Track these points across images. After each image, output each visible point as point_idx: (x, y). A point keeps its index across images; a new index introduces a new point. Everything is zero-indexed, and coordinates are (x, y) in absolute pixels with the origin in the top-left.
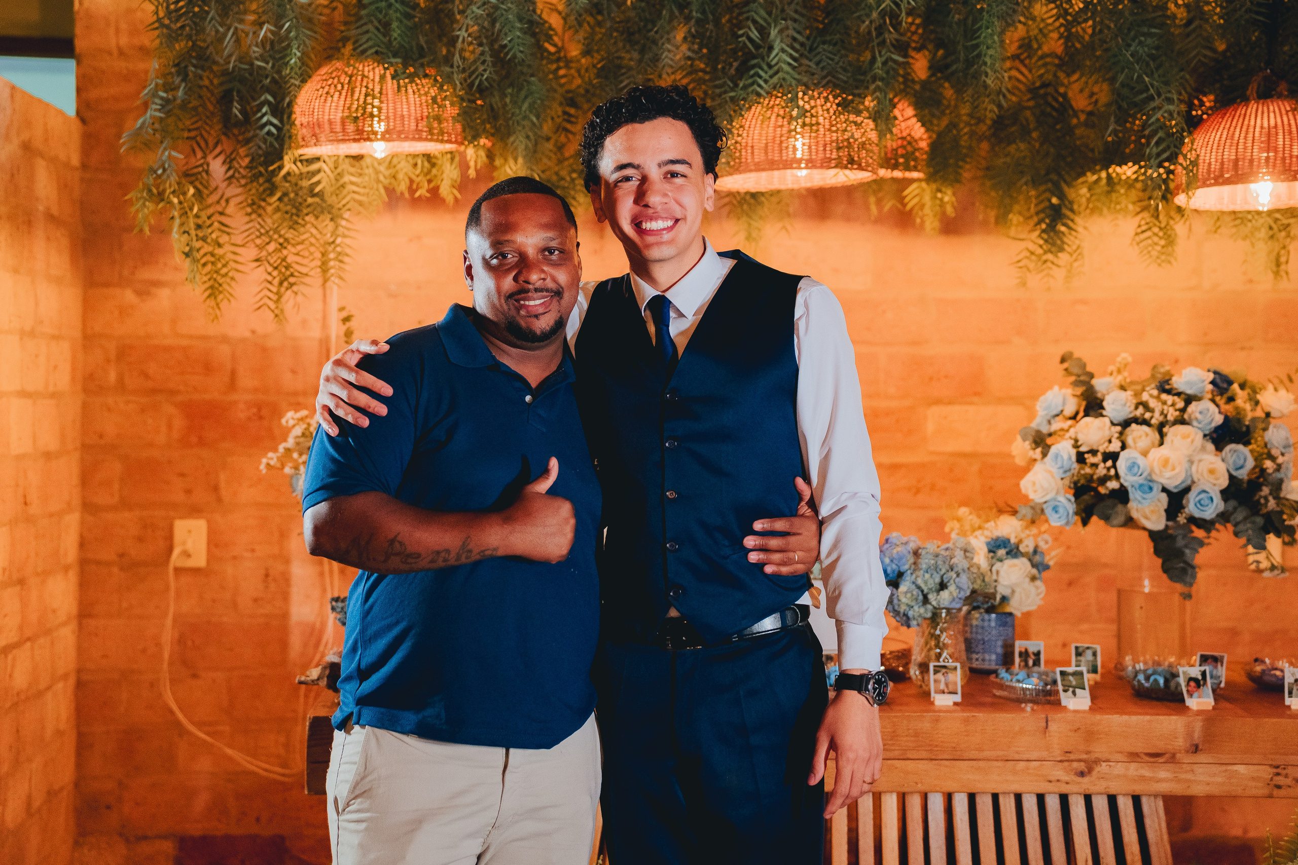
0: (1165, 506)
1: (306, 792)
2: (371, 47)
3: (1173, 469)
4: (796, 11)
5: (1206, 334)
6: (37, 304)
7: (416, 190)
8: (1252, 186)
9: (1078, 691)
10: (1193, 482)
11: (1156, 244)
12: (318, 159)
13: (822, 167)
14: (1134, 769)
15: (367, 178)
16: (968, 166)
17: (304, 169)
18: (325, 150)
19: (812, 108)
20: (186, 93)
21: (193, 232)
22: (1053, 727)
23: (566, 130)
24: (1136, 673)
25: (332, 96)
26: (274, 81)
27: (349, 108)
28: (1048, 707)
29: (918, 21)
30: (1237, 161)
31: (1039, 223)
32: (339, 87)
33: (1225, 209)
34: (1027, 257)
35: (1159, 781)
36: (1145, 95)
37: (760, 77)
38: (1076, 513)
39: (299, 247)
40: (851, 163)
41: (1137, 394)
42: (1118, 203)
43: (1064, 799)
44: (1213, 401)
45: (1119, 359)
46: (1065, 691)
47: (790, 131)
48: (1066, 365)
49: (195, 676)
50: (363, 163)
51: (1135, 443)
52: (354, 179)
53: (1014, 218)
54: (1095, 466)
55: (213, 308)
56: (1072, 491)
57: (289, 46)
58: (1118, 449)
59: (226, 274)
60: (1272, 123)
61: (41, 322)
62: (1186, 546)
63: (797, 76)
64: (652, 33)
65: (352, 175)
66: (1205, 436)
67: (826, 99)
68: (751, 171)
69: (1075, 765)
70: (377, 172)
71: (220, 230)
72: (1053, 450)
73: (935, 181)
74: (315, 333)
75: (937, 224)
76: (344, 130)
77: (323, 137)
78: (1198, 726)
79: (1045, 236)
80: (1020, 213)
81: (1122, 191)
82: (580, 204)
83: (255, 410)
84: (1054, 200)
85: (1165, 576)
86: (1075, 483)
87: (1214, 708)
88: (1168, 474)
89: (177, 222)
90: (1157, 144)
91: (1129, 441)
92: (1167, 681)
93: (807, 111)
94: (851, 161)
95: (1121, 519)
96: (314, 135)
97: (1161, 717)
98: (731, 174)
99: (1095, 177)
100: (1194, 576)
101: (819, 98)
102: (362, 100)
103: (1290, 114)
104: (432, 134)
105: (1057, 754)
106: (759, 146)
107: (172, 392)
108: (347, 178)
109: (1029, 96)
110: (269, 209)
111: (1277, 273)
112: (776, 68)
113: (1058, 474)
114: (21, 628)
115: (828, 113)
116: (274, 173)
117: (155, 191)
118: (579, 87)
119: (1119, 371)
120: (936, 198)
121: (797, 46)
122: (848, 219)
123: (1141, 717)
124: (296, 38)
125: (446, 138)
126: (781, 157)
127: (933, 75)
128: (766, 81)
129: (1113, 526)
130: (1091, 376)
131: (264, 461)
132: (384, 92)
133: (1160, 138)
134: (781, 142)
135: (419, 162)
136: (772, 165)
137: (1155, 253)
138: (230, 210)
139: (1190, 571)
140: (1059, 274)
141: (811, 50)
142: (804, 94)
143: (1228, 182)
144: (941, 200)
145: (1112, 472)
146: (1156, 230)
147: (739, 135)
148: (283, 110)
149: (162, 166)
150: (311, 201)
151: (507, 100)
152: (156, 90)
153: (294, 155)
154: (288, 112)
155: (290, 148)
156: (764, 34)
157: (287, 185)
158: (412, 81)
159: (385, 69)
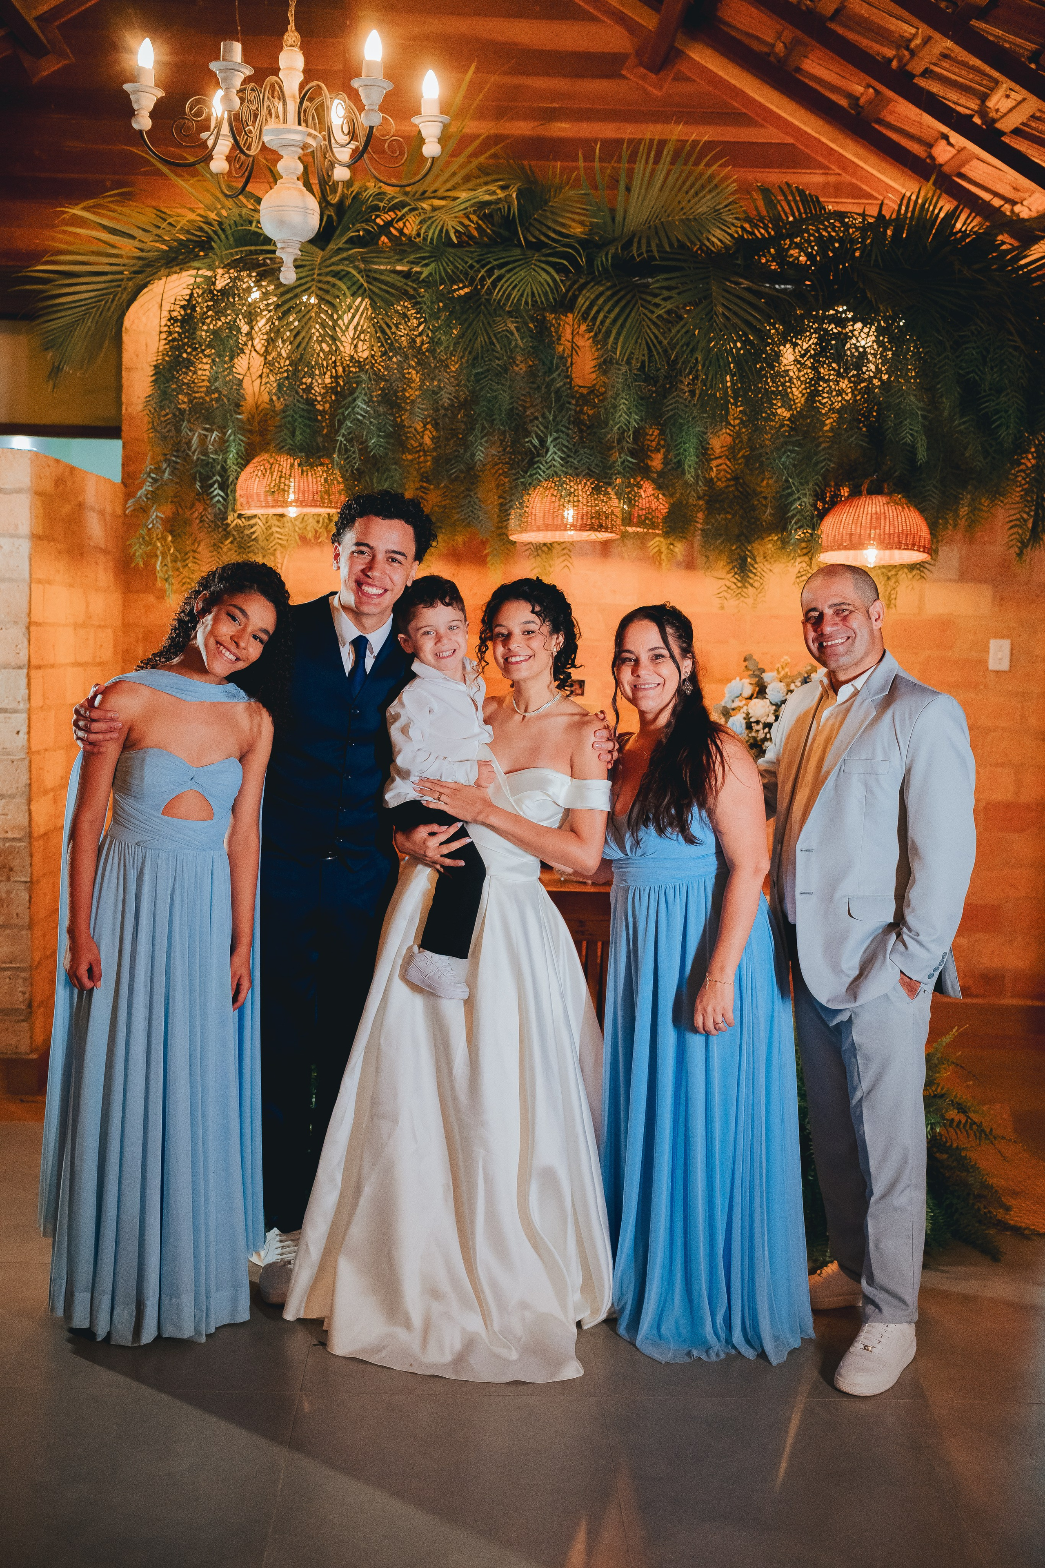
2: (283, 447)
4: (565, 426)
6: (87, 606)
7: (319, 538)
8: (866, 551)
12: (255, 516)
13: (580, 530)
15: (288, 529)
16: (691, 529)
17: (246, 523)
18: (261, 511)
19: (576, 490)
20: (169, 475)
21: (170, 565)
25: (260, 478)
26: (223, 467)
27: (269, 485)
29: (656, 432)
30: (851, 534)
31: (733, 568)
32: (264, 471)
34: (727, 590)
36: (789, 491)
37: (540, 469)
40: (600, 528)
41: (788, 685)
45: (782, 660)
48: (747, 663)
50: (285, 519)
52: (278, 530)
54: (758, 731)
57: (230, 446)
63: (564, 469)
65: (280, 526)
67: (585, 484)
68: (534, 530)
70: (294, 525)
73: (670, 537)
75: (673, 566)
76: (266, 501)
77: (252, 504)
79: (738, 577)
84: (743, 554)
89: (160, 558)
90: (796, 523)
93: (572, 492)
94: (601, 526)
96: (248, 502)
98: (520, 532)
101: (580, 483)
102: (277, 480)
103: (886, 505)
104: (324, 503)
106: (540, 515)
108: (274, 529)
112: (550, 464)
115: (586, 494)
116: (228, 525)
117: (147, 538)
118: (432, 470)
120: (670, 549)
121: (565, 449)
124: (234, 440)
125: (333, 505)
126: (554, 522)
128: (544, 472)
130: (763, 671)
132: (293, 475)
133: (799, 520)
134: (554, 512)
135: (321, 519)
136: (547, 528)
138: (200, 548)
140: (752, 601)
141: (576, 452)
142: (570, 481)
143: (845, 548)
144: (674, 550)
147: (527, 507)
148: (228, 486)
149: (152, 522)
150: (251, 543)
151: (375, 481)
152: (150, 473)
153: (236, 515)
154: (231, 487)
155: (234, 510)
156: (542, 442)
157: (236, 532)
158: (311, 468)
159: (294, 460)
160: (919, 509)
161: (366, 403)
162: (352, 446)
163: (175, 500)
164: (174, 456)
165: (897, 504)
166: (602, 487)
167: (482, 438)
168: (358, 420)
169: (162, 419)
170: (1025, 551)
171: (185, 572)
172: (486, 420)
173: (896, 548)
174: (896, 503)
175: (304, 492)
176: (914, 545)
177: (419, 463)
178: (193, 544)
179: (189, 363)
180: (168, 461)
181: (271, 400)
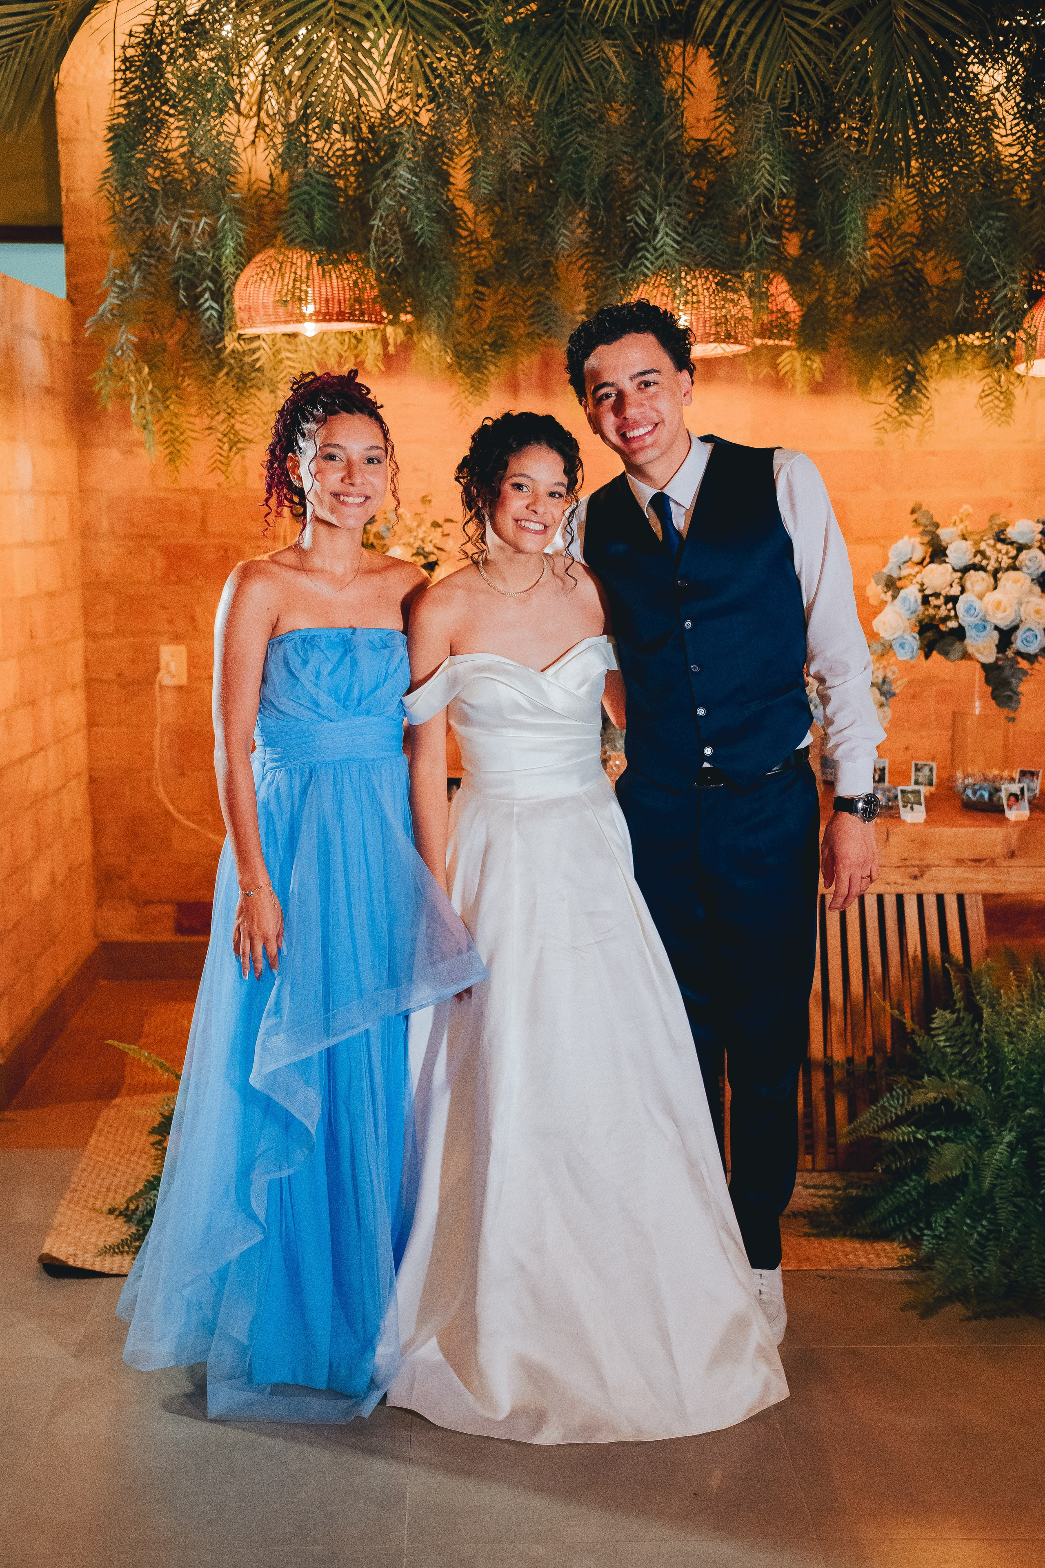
0: (996, 641)
2: (297, 237)
3: (1005, 611)
4: (679, 198)
9: (915, 806)
10: (1021, 621)
11: (997, 407)
12: (258, 337)
13: (702, 341)
14: (961, 872)
15: (301, 354)
16: (834, 337)
17: (247, 347)
18: (262, 330)
19: (694, 287)
20: (140, 281)
21: (147, 407)
22: (892, 838)
23: (478, 307)
24: (965, 788)
25: (265, 282)
26: (214, 269)
27: (280, 293)
28: (889, 820)
29: (791, 204)
31: (896, 389)
32: (271, 273)
34: (885, 419)
35: (979, 882)
36: (992, 275)
37: (647, 259)
38: (920, 649)
39: (244, 415)
40: (729, 337)
41: (976, 543)
42: (966, 369)
43: (900, 898)
44: (1040, 548)
45: (961, 510)
46: (905, 807)
48: (915, 516)
50: (298, 340)
51: (973, 586)
52: (289, 355)
53: (875, 383)
54: (939, 607)
55: (173, 471)
56: (917, 629)
57: (224, 237)
58: (958, 593)
59: (184, 441)
61: (40, 481)
62: (1012, 676)
63: (680, 258)
64: (550, 220)
65: (288, 350)
66: (1033, 580)
67: (707, 278)
69: (910, 869)
70: (310, 348)
71: (176, 402)
72: (902, 593)
73: (805, 350)
75: (806, 389)
76: (276, 314)
77: (257, 320)
78: (1015, 835)
79: (902, 400)
80: (880, 378)
81: (969, 358)
82: (492, 374)
84: (910, 367)
85: (993, 702)
86: (920, 622)
87: (1030, 819)
88: (1000, 615)
89: (135, 398)
91: (968, 585)
92: (991, 795)
93: (689, 290)
95: (959, 654)
96: (251, 318)
97: (984, 829)
99: (945, 346)
100: (1018, 702)
101: (700, 277)
102: (291, 285)
104: (354, 315)
105: (896, 861)
107: (154, 538)
108: (284, 354)
109: (890, 271)
110: (218, 383)
112: (661, 251)
113: (906, 615)
114: (34, 741)
115: (709, 291)
116: (220, 351)
117: (115, 370)
118: (490, 266)
119: (961, 521)
120: (806, 365)
121: (679, 230)
122: (730, 380)
123: (968, 829)
124: (231, 230)
125: (366, 319)
127: (804, 254)
128: (652, 263)
129: (951, 661)
130: (937, 526)
132: (311, 277)
135: (347, 339)
137: (995, 415)
138: (185, 384)
139: (1015, 697)
140: (912, 433)
141: (693, 233)
142: (687, 274)
144: (810, 367)
145: (952, 613)
146: (997, 394)
148: (223, 295)
149: (121, 348)
150: (253, 375)
151: (421, 282)
152: (114, 279)
153: (236, 335)
154: (227, 297)
155: (230, 329)
156: (650, 219)
157: (232, 361)
158: (336, 267)
159: (312, 256)
161: (413, 174)
162: (394, 234)
163: (150, 317)
164: (146, 256)
166: (729, 281)
168: (401, 195)
169: (127, 203)
171: (166, 415)
175: (327, 299)
177: (471, 259)
178: (175, 378)
179: (160, 125)
180: (139, 265)
181: (271, 176)
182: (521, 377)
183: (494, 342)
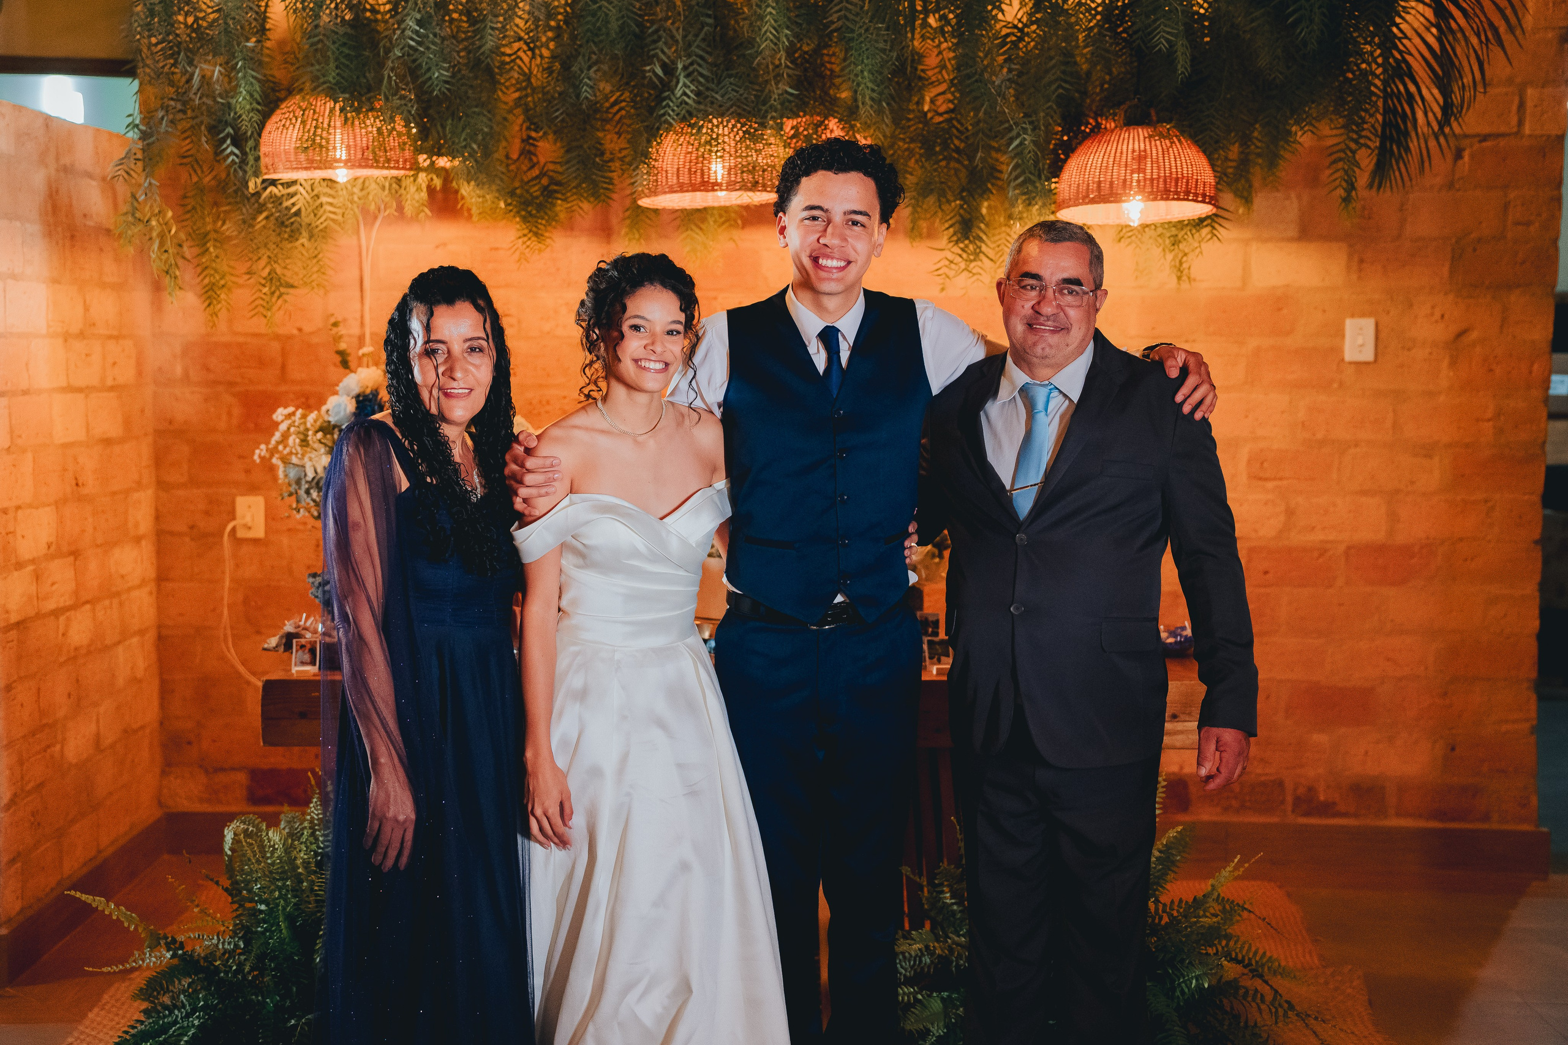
1: (262, 744)
2: (321, 85)
5: (1153, 328)
6: (86, 309)
8: (1125, 205)
12: (294, 183)
13: (727, 190)
15: (341, 199)
17: (283, 192)
18: (301, 175)
19: (718, 135)
21: (170, 251)
23: (530, 152)
25: (287, 129)
27: (300, 139)
30: (1099, 182)
31: (954, 233)
32: (294, 121)
33: (1110, 222)
34: (946, 266)
36: (1006, 125)
37: (669, 106)
39: (288, 261)
40: (754, 186)
47: (697, 158)
49: (258, 632)
50: (335, 186)
52: (330, 200)
55: (212, 315)
57: (238, 86)
59: (223, 286)
60: (1131, 146)
61: (94, 325)
63: (702, 107)
65: (330, 195)
67: (734, 126)
68: (665, 193)
70: (353, 194)
71: (215, 247)
74: (355, 331)
76: (298, 161)
77: (281, 166)
79: (962, 245)
83: (303, 400)
84: (965, 214)
89: (159, 242)
93: (712, 139)
94: (755, 184)
96: (275, 162)
98: (651, 196)
101: (727, 126)
102: (312, 132)
103: (1147, 140)
104: (377, 161)
106: (672, 170)
107: (231, 384)
108: (324, 199)
110: (258, 227)
111: (1179, 278)
112: (680, 100)
114: (76, 593)
115: (734, 140)
117: (137, 214)
121: (701, 80)
124: (244, 77)
125: (392, 165)
126: (691, 180)
128: (673, 111)
131: (257, 452)
132: (332, 124)
134: (690, 169)
135: (387, 185)
136: (682, 188)
138: (225, 227)
141: (719, 83)
142: (710, 123)
143: (1093, 201)
147: (656, 160)
148: (246, 143)
149: (144, 193)
150: (292, 219)
153: (259, 181)
154: (251, 143)
155: (257, 174)
156: (669, 70)
157: (270, 206)
158: (358, 113)
159: (335, 104)
160: (1196, 142)
161: (419, 23)
162: (407, 84)
165: (1165, 138)
166: (756, 130)
167: (589, 68)
168: (410, 47)
170: (1353, 193)
171: (204, 258)
172: (593, 41)
173: (1162, 199)
174: (1162, 136)
175: (348, 147)
176: (1187, 193)
178: (215, 222)
182: (614, 221)
183: (548, 186)
